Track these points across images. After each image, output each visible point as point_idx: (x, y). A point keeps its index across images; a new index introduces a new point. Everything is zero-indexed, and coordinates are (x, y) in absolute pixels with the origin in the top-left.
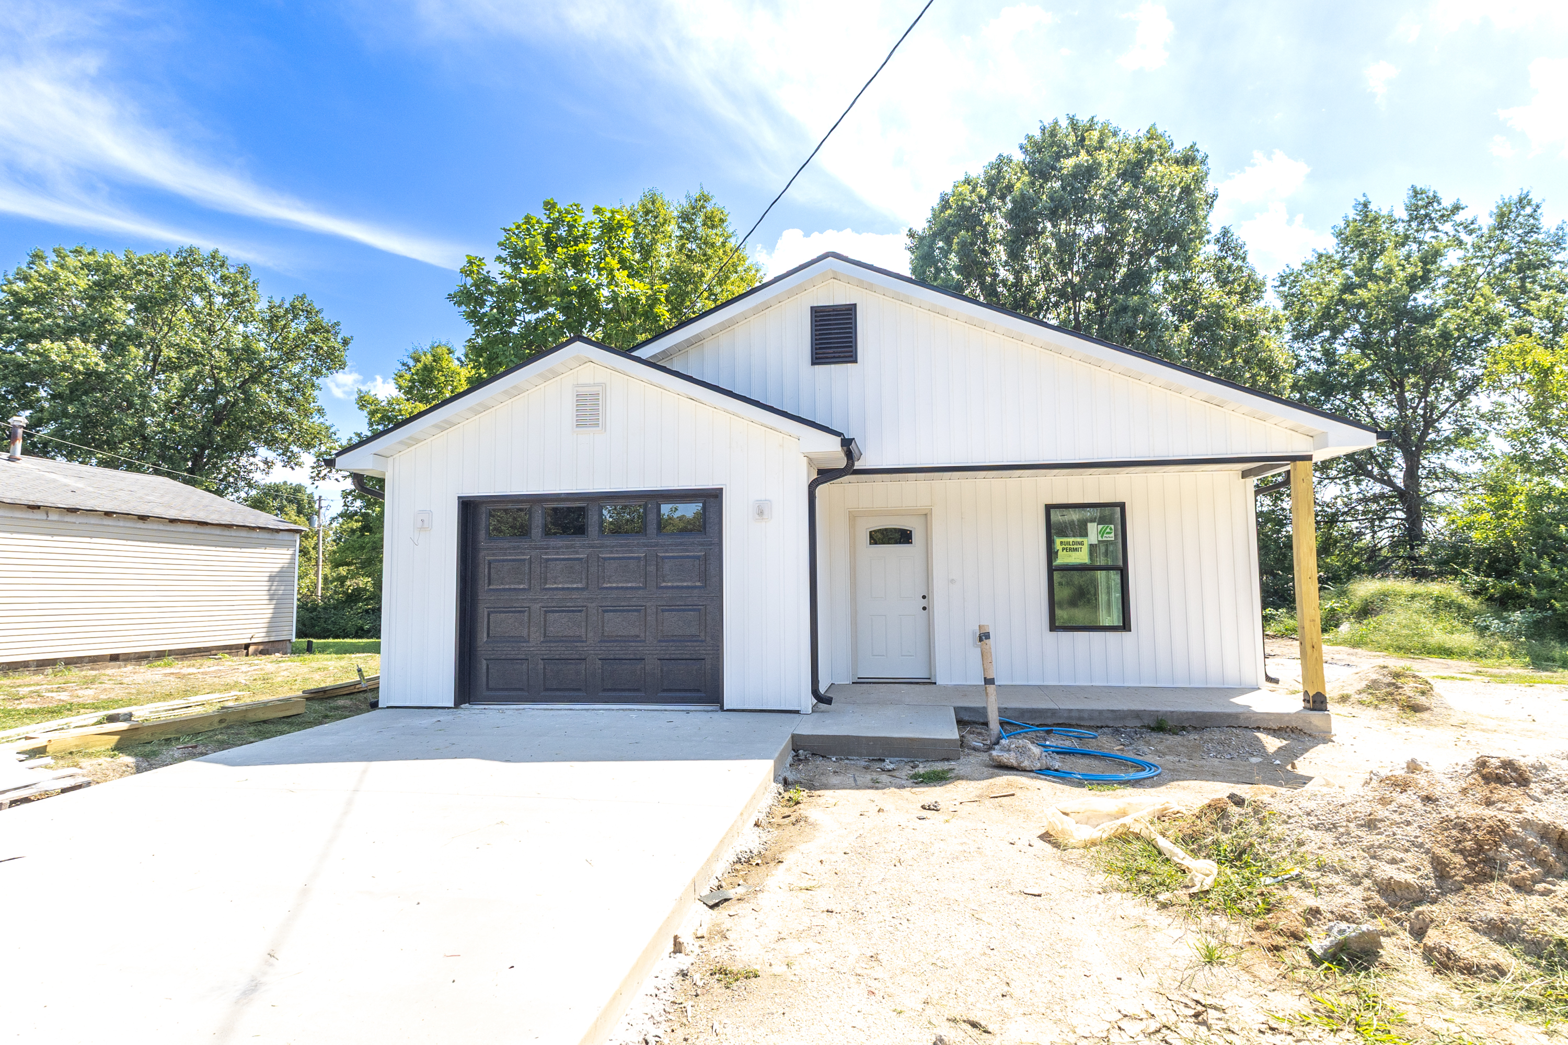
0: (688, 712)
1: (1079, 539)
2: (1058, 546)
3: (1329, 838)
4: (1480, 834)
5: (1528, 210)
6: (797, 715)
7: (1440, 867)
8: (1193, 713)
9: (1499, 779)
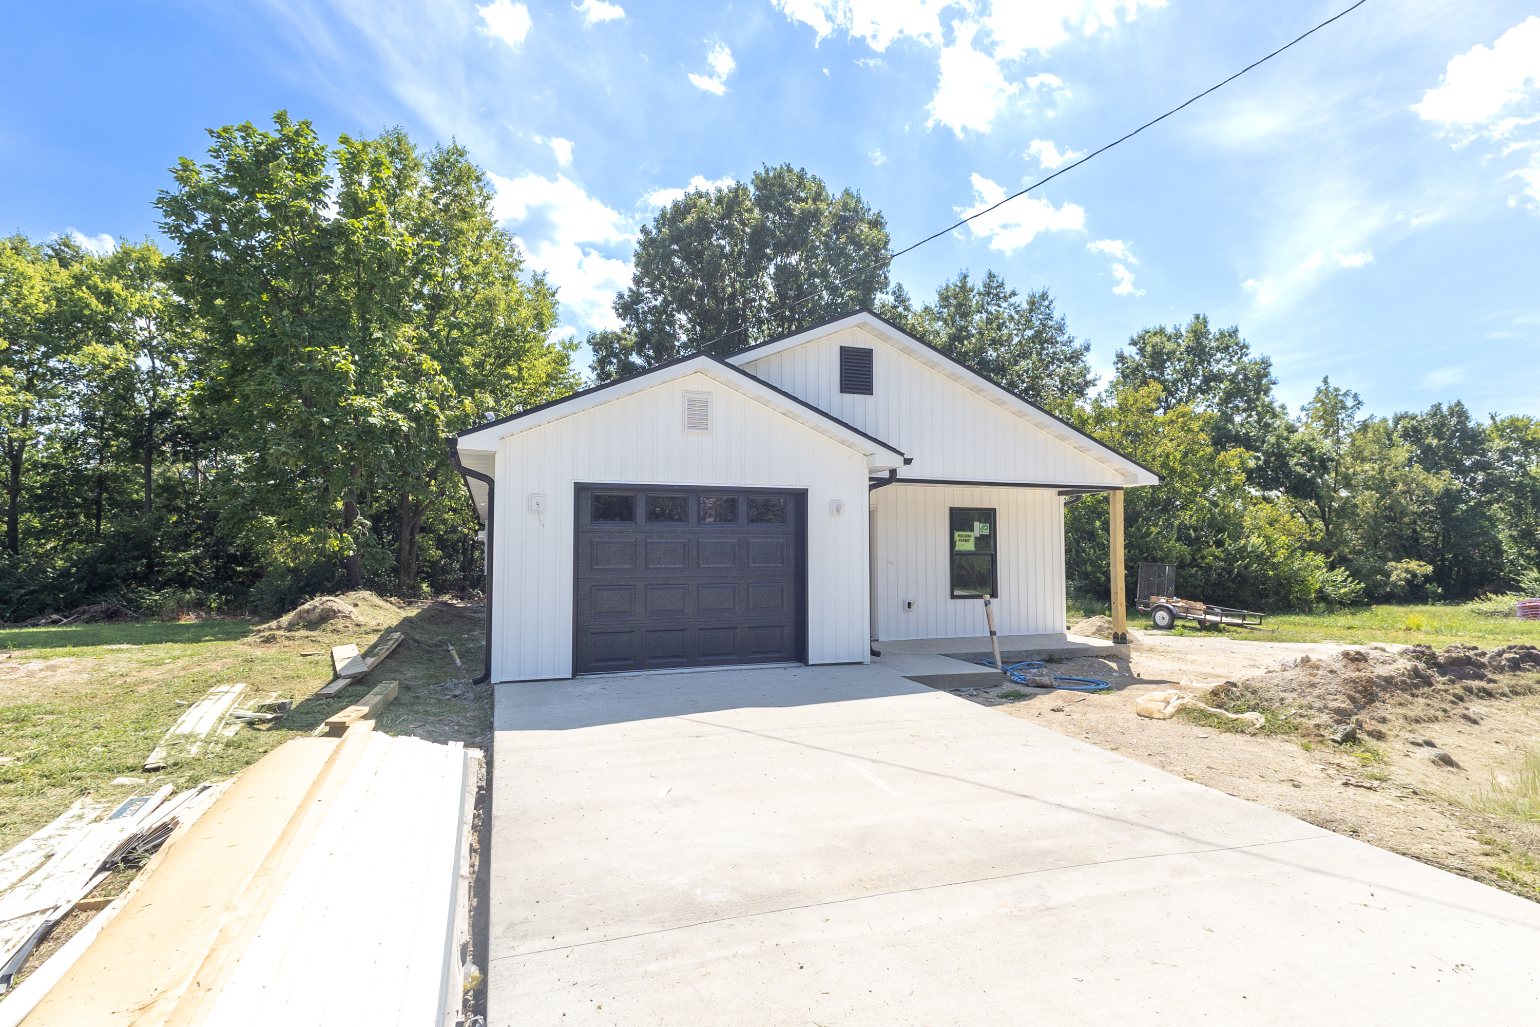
0: (784, 668)
1: (969, 533)
2: (957, 538)
3: (1294, 695)
4: (1363, 683)
5: (1046, 303)
7: (1352, 699)
9: (1357, 660)
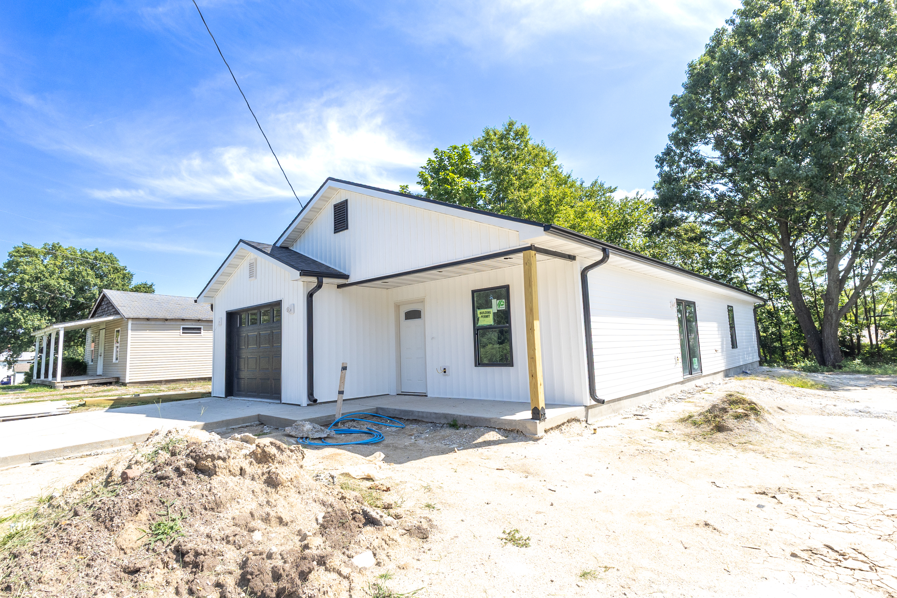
0: (270, 403)
1: (488, 310)
2: (478, 315)
6: (298, 407)
8: (470, 417)
